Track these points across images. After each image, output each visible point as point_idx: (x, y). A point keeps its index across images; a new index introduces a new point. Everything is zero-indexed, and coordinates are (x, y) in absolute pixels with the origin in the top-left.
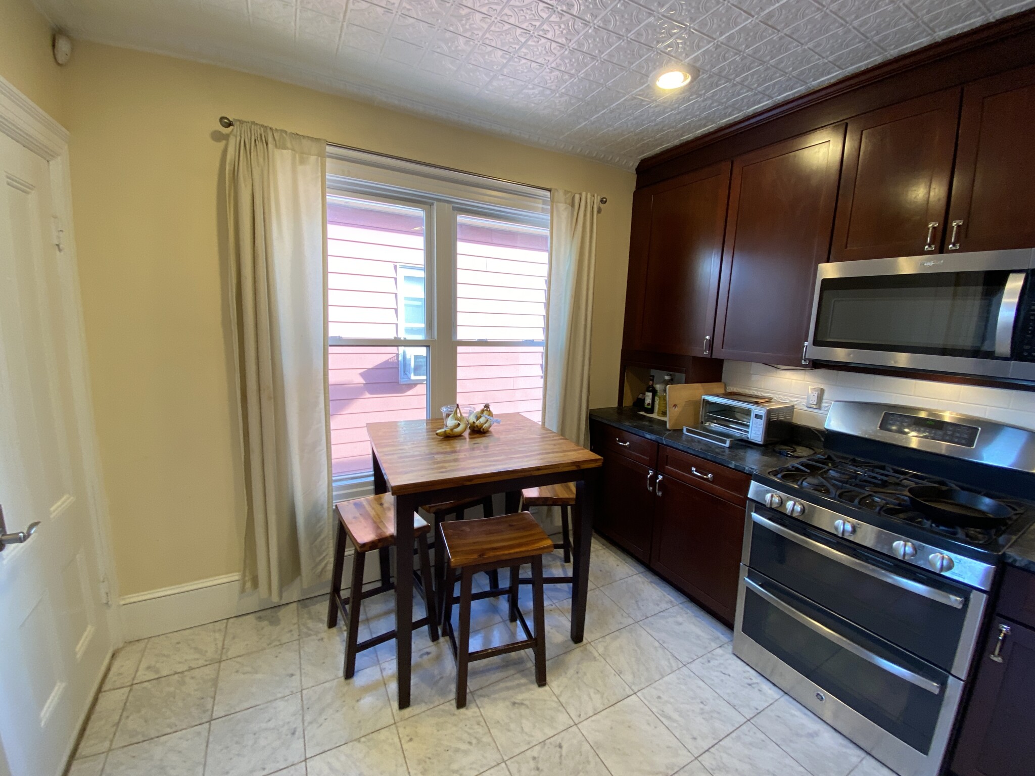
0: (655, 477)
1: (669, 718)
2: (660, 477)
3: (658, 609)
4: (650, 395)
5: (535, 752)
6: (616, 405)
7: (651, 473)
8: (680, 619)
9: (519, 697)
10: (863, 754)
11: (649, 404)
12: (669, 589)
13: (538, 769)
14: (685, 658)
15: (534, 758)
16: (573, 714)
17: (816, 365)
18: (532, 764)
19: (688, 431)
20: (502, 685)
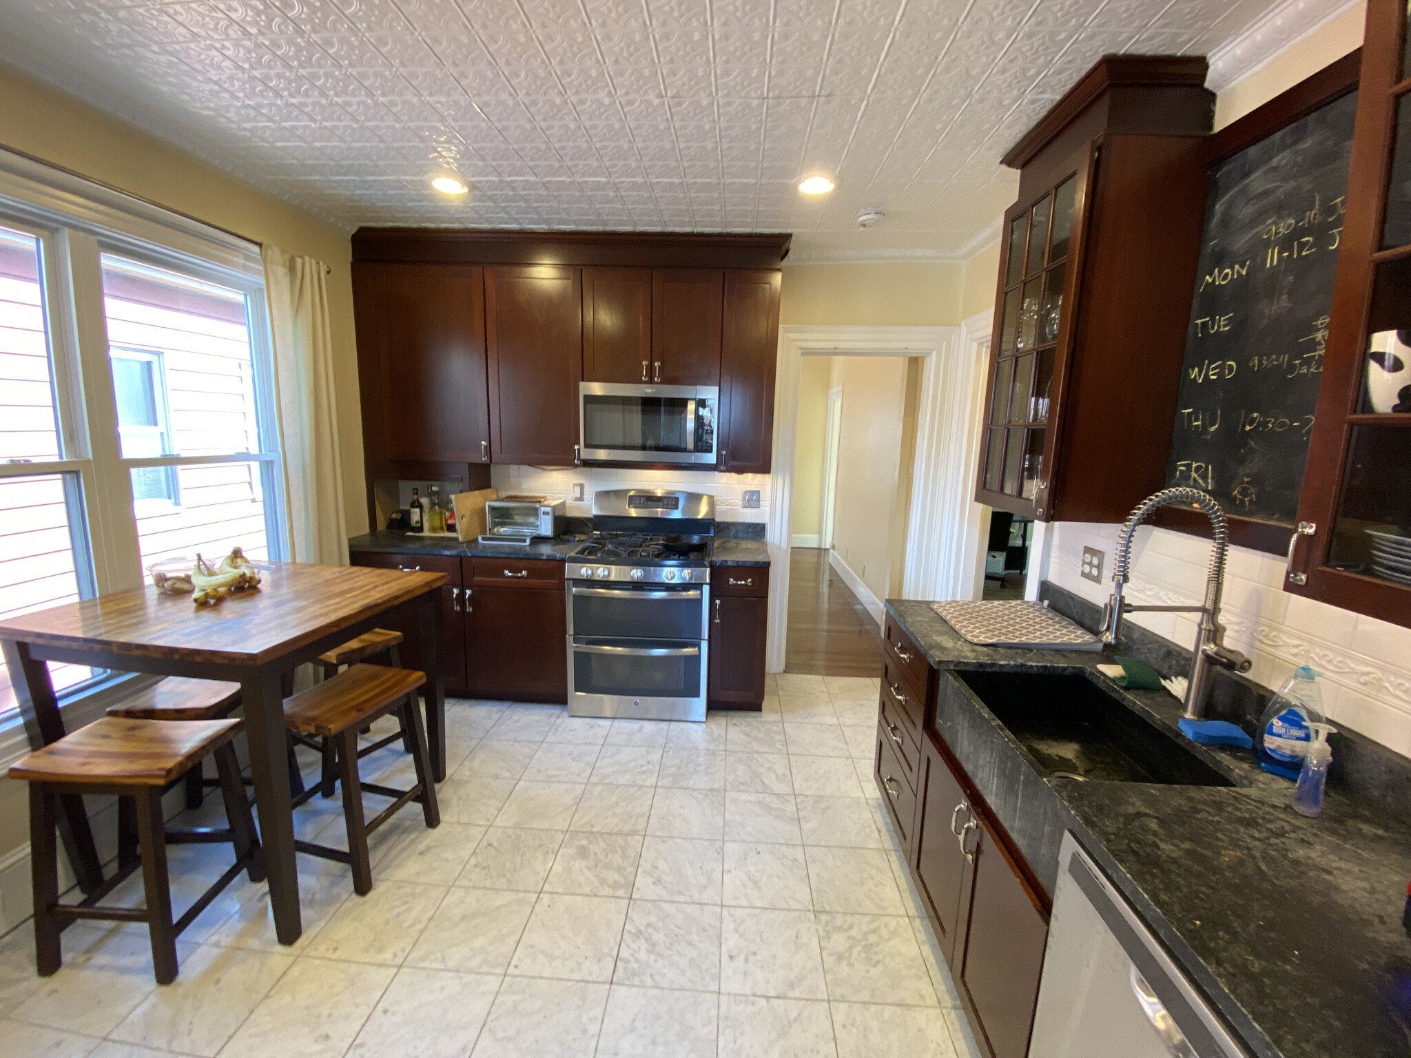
0: (462, 593)
1: (555, 776)
2: (468, 592)
3: (492, 722)
4: (417, 510)
5: (473, 861)
6: (367, 530)
7: (455, 591)
8: (516, 718)
9: (422, 847)
10: (667, 723)
11: (417, 522)
12: (490, 703)
13: (485, 868)
14: (539, 738)
15: (476, 866)
16: (483, 822)
17: (588, 464)
18: (477, 870)
19: (484, 539)
20: (395, 852)
